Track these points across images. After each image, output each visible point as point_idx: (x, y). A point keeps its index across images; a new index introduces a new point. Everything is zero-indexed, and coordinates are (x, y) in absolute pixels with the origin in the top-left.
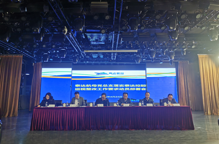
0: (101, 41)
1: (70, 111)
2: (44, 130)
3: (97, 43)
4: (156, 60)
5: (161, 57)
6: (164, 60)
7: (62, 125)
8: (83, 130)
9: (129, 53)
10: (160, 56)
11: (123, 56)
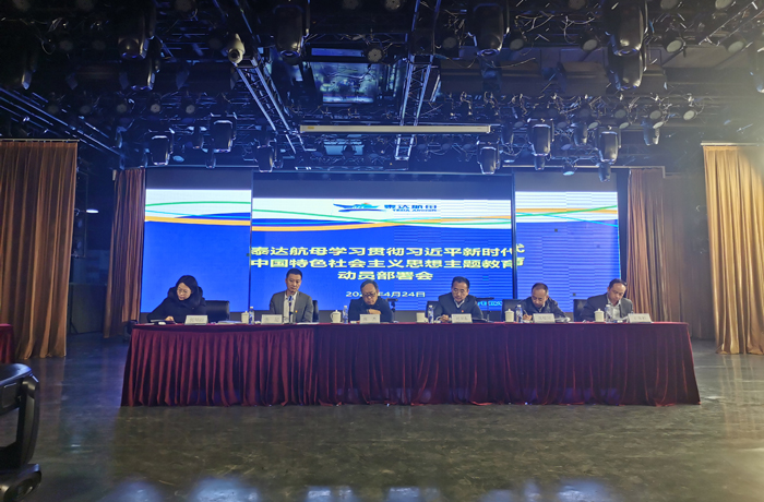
0: (361, 90)
1: (261, 340)
2: (173, 404)
3: (345, 100)
4: (553, 162)
5: (570, 152)
6: (578, 163)
7: (235, 387)
8: (308, 404)
9: (456, 137)
10: (566, 147)
11: (434, 148)
